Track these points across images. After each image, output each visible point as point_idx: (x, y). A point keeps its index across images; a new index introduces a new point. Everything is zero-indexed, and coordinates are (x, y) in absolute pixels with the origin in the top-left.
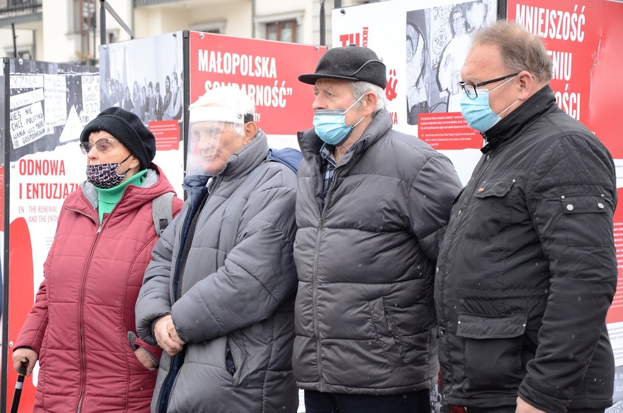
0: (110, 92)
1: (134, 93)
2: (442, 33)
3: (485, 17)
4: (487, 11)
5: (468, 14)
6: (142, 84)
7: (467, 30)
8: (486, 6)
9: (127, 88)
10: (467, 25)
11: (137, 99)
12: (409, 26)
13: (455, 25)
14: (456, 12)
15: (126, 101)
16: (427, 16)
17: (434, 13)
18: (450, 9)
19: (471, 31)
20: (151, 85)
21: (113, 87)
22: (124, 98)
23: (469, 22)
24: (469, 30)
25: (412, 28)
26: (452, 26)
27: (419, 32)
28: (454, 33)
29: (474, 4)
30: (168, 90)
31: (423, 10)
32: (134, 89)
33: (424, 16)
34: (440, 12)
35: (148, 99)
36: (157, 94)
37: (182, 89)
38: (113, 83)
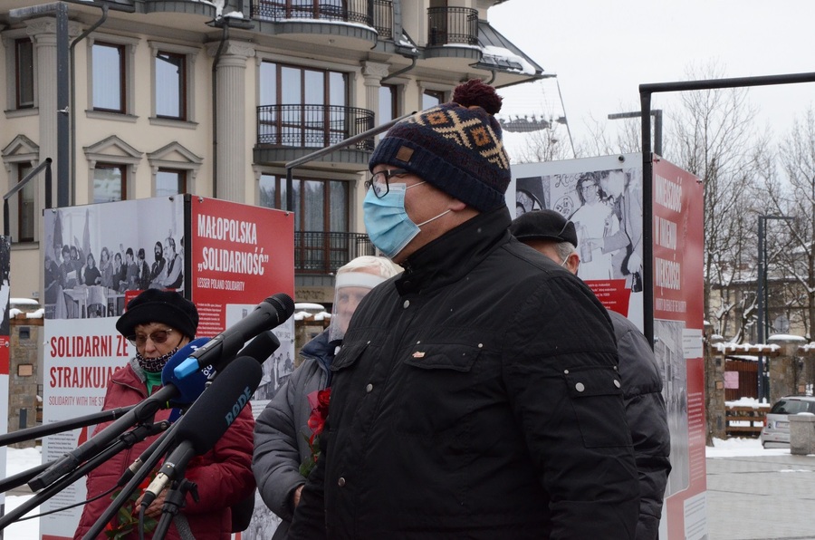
0: (62, 259)
1: (102, 260)
2: (566, 201)
3: (627, 186)
4: (629, 180)
5: (604, 183)
6: (114, 250)
7: (601, 197)
8: (628, 176)
9: (91, 255)
10: (601, 194)
11: (106, 266)
12: (520, 193)
13: (584, 194)
14: (586, 180)
15: (87, 269)
16: (545, 184)
17: (554, 181)
18: (578, 177)
19: (609, 199)
20: (130, 251)
21: (67, 254)
22: (86, 266)
23: (604, 190)
24: (604, 198)
25: (525, 195)
26: (581, 194)
27: (534, 199)
28: (583, 201)
29: (611, 173)
30: (159, 257)
31: (540, 178)
32: (102, 256)
33: (541, 183)
34: (563, 180)
35: (124, 267)
36: (141, 261)
37: (182, 257)
38: (66, 249)
